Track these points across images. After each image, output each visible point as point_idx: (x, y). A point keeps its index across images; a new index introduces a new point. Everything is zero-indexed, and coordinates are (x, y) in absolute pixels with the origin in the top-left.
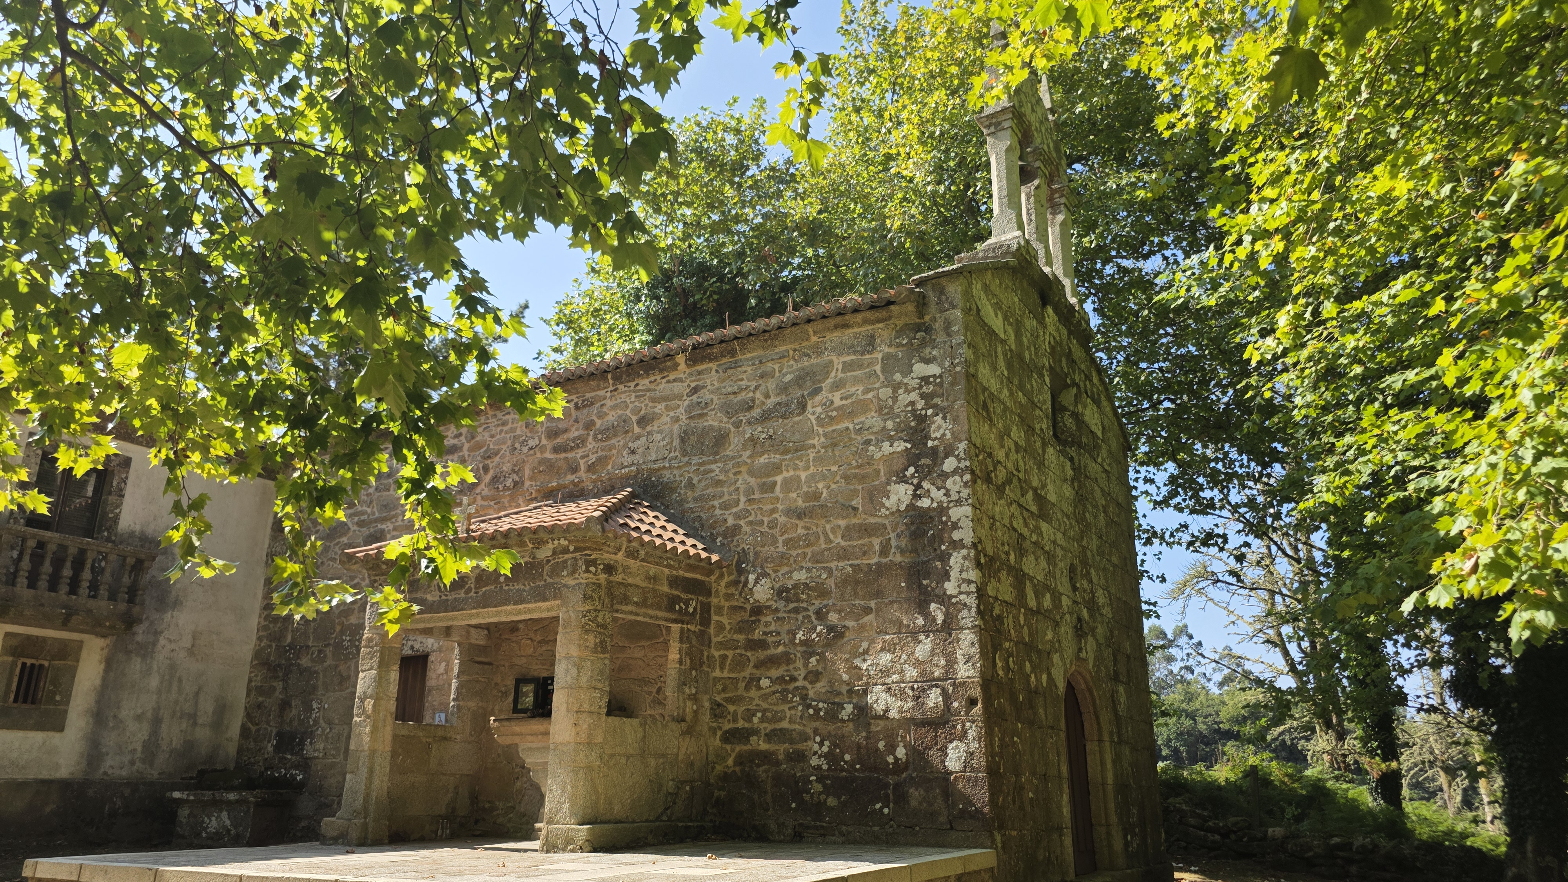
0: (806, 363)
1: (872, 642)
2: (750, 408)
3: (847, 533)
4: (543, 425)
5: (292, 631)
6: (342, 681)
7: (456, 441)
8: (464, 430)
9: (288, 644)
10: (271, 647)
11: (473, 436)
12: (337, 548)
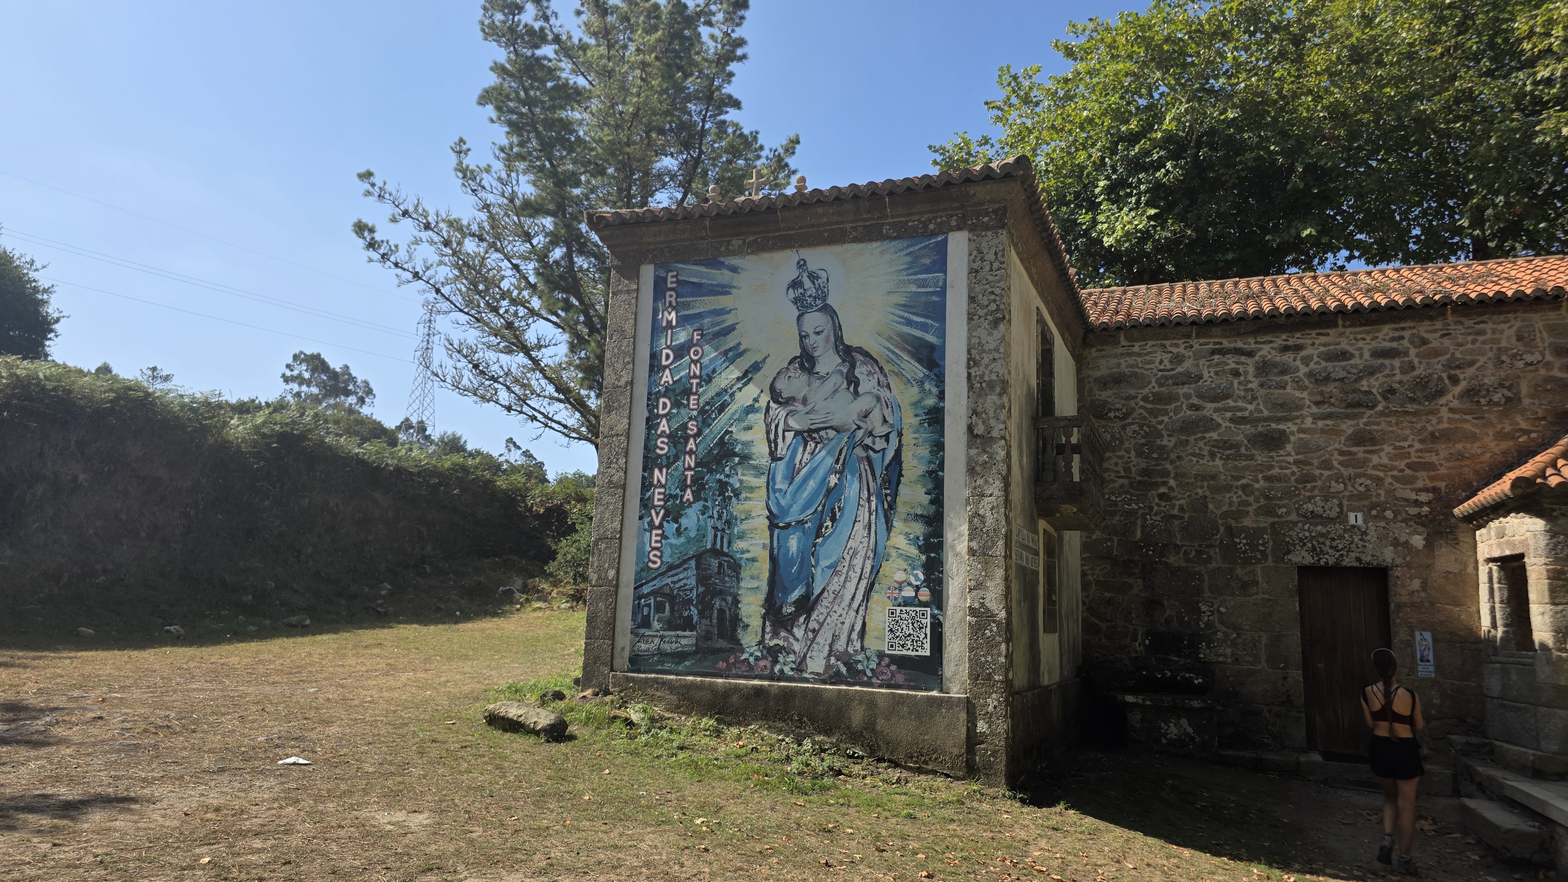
4: (1543, 339)
5: (1143, 527)
6: (1245, 586)
7: (1394, 345)
8: (1407, 334)
9: (1141, 540)
10: (1111, 540)
11: (1424, 342)
12: (1201, 444)
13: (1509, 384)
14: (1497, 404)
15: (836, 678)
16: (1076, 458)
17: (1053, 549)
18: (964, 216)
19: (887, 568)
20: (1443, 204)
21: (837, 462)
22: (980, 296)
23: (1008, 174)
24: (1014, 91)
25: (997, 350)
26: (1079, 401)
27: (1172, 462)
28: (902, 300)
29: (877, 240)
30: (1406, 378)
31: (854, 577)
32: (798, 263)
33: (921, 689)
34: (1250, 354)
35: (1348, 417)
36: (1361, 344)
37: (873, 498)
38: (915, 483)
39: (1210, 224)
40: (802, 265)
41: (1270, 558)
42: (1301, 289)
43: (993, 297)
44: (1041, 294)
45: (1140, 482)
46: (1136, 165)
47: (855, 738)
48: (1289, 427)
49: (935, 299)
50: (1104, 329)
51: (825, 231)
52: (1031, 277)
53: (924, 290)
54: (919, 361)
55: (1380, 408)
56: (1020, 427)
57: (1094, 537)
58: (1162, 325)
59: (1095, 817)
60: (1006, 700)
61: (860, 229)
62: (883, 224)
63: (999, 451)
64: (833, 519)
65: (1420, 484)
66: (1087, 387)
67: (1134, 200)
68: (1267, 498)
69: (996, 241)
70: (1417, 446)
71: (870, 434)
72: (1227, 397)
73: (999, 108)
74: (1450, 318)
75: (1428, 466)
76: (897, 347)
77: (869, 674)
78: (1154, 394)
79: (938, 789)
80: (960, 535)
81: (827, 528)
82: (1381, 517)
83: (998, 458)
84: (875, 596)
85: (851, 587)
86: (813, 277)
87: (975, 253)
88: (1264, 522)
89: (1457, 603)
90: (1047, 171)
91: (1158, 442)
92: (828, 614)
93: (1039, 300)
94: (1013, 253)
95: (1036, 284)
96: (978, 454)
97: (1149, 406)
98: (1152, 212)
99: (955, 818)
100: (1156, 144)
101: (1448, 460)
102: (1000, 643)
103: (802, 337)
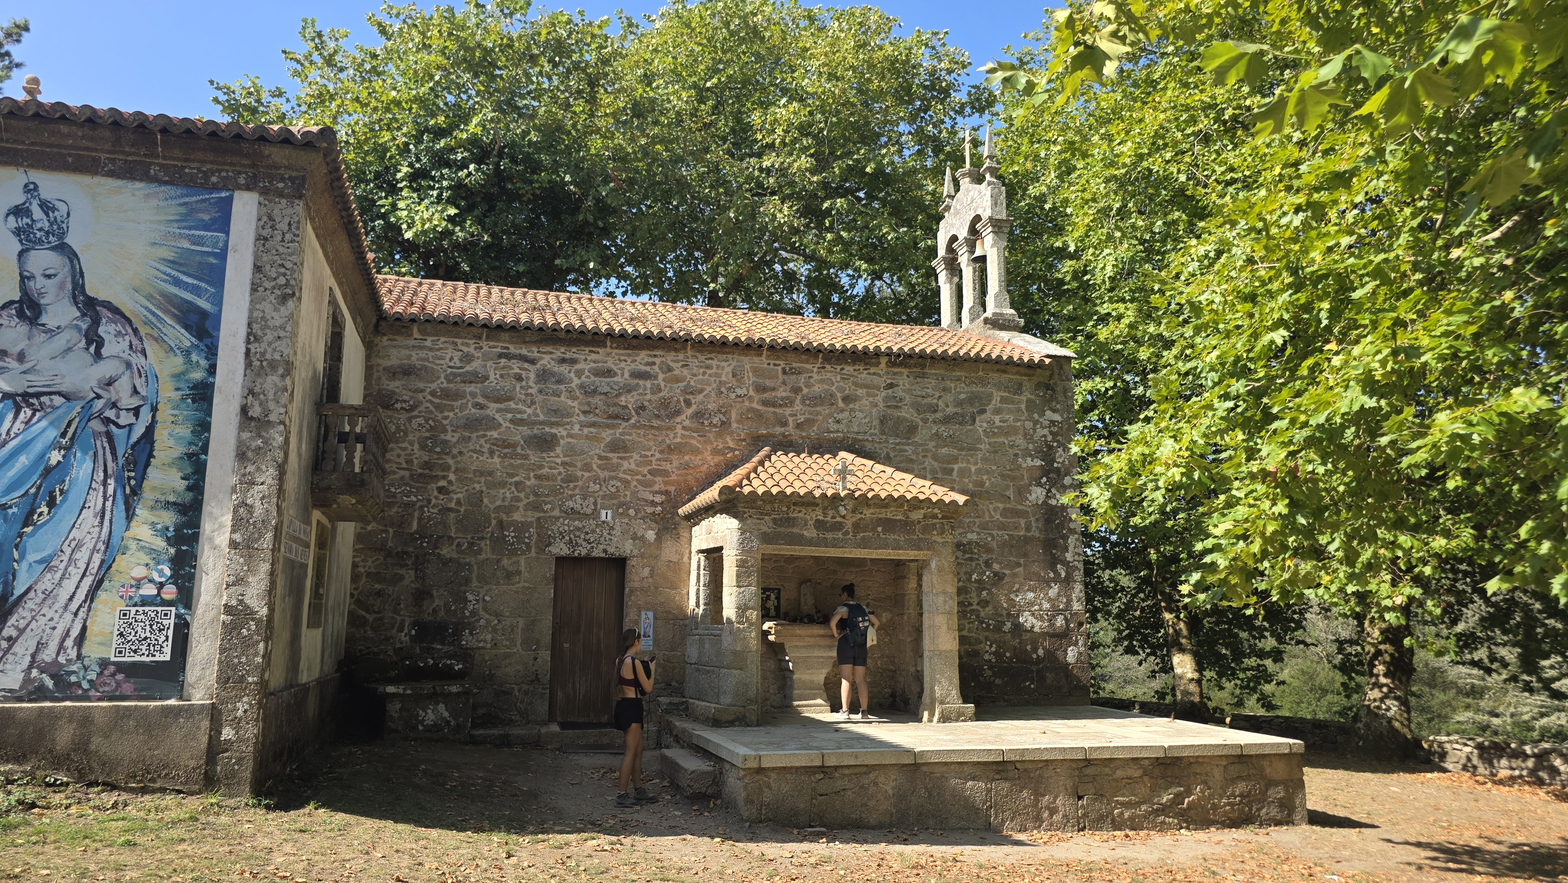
0: (974, 388)
1: (1021, 584)
2: (935, 411)
3: (1005, 512)
4: (750, 378)
5: (420, 519)
6: (509, 575)
7: (648, 369)
8: (658, 361)
9: (416, 532)
10: (386, 532)
11: (670, 369)
12: (482, 441)
13: (724, 410)
14: (715, 426)
15: (39, 693)
16: (359, 447)
17: (325, 541)
18: (255, 176)
19: (121, 562)
20: (691, 254)
21: (63, 435)
22: (268, 267)
23: (308, 142)
24: (317, 48)
25: (282, 327)
26: (365, 388)
27: (454, 457)
28: (170, 255)
29: (141, 180)
30: (654, 398)
31: (75, 573)
32: (26, 186)
33: (154, 699)
34: (532, 362)
35: (608, 426)
36: (623, 364)
37: (111, 481)
38: (170, 465)
39: (504, 232)
40: (31, 189)
41: (533, 550)
42: (580, 309)
43: (283, 270)
44: (336, 275)
45: (421, 475)
46: (441, 160)
47: (58, 762)
48: (560, 431)
49: (212, 260)
50: (398, 319)
51: (70, 155)
52: (326, 255)
53: (199, 248)
54: (187, 327)
55: (633, 421)
56: (301, 412)
57: (369, 528)
58: (456, 323)
59: (346, 812)
60: (259, 703)
61: (119, 163)
62: (151, 164)
63: (277, 436)
64: (51, 504)
65: (656, 488)
66: (375, 376)
67: (435, 193)
68: (536, 495)
69: (290, 211)
70: (658, 455)
71: (114, 405)
72: (509, 399)
73: (298, 62)
74: (690, 352)
75: (664, 473)
76: (160, 308)
77: (85, 685)
78: (442, 390)
79: (167, 808)
80: (221, 526)
81: (41, 514)
82: (625, 514)
83: (275, 444)
84: (102, 595)
85: (69, 586)
86: (47, 208)
87: (265, 219)
88: (532, 516)
89: (674, 587)
90: (347, 142)
91: (442, 436)
92: (33, 618)
93: (333, 280)
94: (309, 227)
95: (330, 263)
96: (252, 438)
97: (437, 401)
98: (452, 211)
99: (186, 836)
100: (461, 144)
101: (678, 468)
102: (258, 642)
103: (24, 279)
